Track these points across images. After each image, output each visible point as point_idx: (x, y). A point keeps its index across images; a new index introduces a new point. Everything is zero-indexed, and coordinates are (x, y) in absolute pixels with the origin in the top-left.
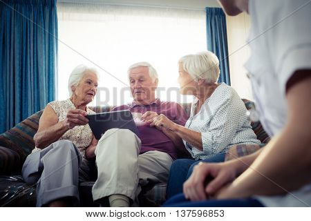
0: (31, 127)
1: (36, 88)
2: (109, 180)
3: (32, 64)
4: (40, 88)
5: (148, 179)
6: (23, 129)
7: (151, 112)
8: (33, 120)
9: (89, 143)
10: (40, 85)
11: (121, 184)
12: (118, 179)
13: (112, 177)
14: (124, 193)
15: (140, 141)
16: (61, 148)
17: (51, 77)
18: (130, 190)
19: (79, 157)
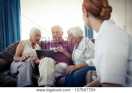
0: (12, 50)
1: (12, 28)
2: (44, 79)
3: (10, 18)
4: (14, 29)
5: (59, 76)
6: (9, 51)
7: (60, 47)
8: (12, 46)
9: (36, 58)
10: (14, 27)
11: (48, 81)
12: (48, 79)
13: (45, 78)
14: (50, 84)
15: (55, 62)
16: (25, 65)
17: (18, 24)
18: (52, 82)
19: (32, 67)
